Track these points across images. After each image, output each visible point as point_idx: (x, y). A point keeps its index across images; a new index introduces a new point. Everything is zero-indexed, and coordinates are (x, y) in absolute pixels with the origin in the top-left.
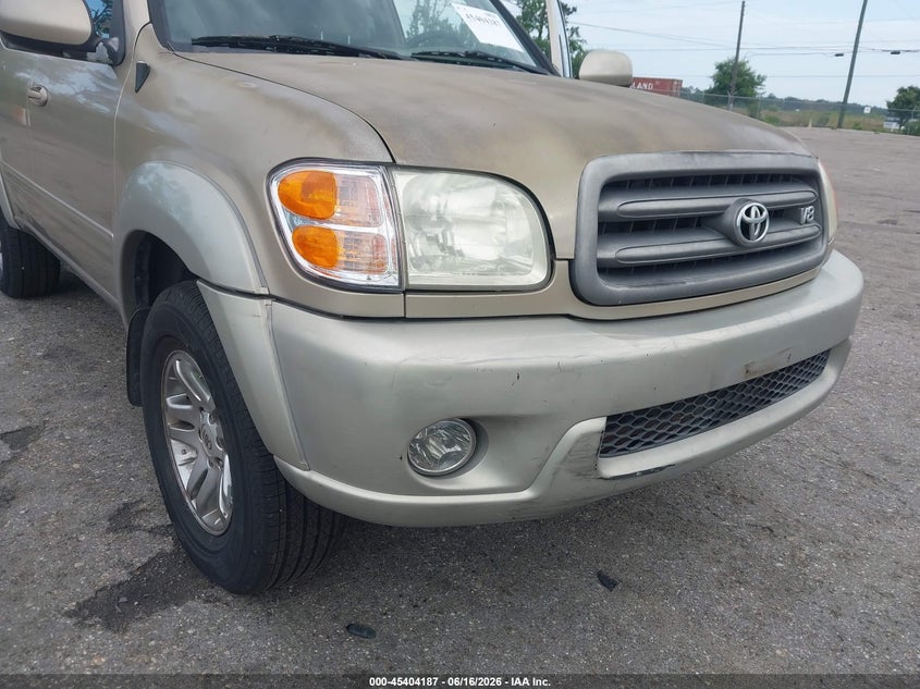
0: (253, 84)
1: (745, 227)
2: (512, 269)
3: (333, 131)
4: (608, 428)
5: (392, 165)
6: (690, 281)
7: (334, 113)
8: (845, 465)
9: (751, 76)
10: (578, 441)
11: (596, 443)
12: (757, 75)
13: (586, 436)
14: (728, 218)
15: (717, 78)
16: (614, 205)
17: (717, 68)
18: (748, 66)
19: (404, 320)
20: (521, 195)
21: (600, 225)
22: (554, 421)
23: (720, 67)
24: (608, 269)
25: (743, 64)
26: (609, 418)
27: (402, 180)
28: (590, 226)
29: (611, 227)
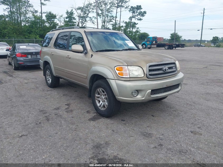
0: (110, 57)
1: (165, 70)
2: (140, 75)
3: (121, 63)
4: (151, 92)
5: (128, 66)
6: (159, 76)
7: (121, 61)
8: (187, 104)
9: (179, 36)
10: (148, 92)
11: (150, 93)
12: (180, 36)
13: (149, 92)
14: (163, 69)
15: (171, 37)
16: (150, 68)
17: (171, 35)
18: (178, 34)
19: (130, 81)
20: (140, 68)
21: (149, 70)
22: (145, 90)
23: (171, 34)
24: (150, 75)
25: (177, 34)
26: (152, 90)
27: (129, 67)
28: (148, 70)
29: (150, 70)
